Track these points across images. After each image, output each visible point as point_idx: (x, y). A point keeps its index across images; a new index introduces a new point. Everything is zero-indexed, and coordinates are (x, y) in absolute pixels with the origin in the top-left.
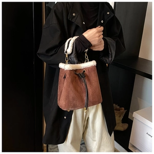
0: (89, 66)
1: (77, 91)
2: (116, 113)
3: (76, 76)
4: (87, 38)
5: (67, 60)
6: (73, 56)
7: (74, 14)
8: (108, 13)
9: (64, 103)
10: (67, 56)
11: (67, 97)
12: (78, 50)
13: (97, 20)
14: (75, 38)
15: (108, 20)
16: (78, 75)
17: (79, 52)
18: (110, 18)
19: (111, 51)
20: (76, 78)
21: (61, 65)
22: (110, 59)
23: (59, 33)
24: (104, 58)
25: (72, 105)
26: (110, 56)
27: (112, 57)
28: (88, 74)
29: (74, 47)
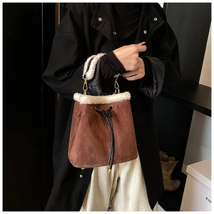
0: (119, 100)
1: (98, 138)
2: (163, 165)
3: (98, 114)
4: (119, 58)
5: (85, 88)
6: (95, 83)
7: (100, 19)
8: (156, 19)
9: (76, 156)
10: (85, 83)
11: (82, 146)
12: (103, 74)
13: (137, 29)
14: (100, 56)
15: (155, 29)
16: (100, 113)
17: (105, 77)
18: (157, 27)
19: (156, 79)
20: (97, 117)
21: (77, 97)
22: (154, 91)
23: (75, 47)
24: (145, 89)
25: (89, 159)
26: (155, 87)
27: (157, 88)
28: (116, 112)
29: (98, 69)
